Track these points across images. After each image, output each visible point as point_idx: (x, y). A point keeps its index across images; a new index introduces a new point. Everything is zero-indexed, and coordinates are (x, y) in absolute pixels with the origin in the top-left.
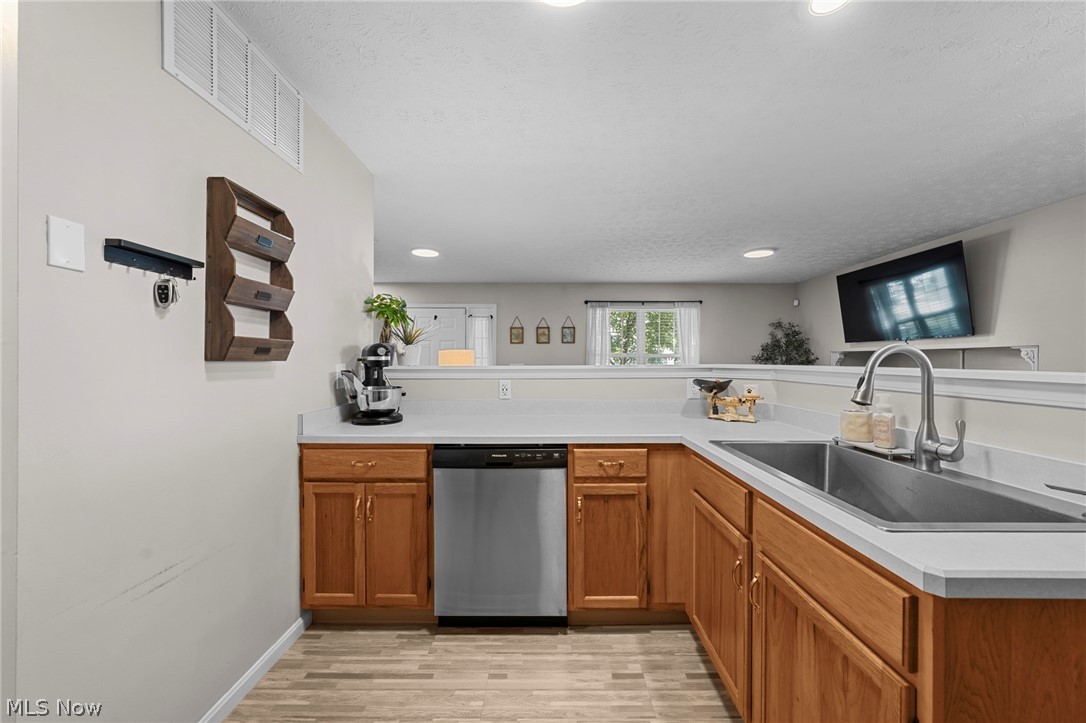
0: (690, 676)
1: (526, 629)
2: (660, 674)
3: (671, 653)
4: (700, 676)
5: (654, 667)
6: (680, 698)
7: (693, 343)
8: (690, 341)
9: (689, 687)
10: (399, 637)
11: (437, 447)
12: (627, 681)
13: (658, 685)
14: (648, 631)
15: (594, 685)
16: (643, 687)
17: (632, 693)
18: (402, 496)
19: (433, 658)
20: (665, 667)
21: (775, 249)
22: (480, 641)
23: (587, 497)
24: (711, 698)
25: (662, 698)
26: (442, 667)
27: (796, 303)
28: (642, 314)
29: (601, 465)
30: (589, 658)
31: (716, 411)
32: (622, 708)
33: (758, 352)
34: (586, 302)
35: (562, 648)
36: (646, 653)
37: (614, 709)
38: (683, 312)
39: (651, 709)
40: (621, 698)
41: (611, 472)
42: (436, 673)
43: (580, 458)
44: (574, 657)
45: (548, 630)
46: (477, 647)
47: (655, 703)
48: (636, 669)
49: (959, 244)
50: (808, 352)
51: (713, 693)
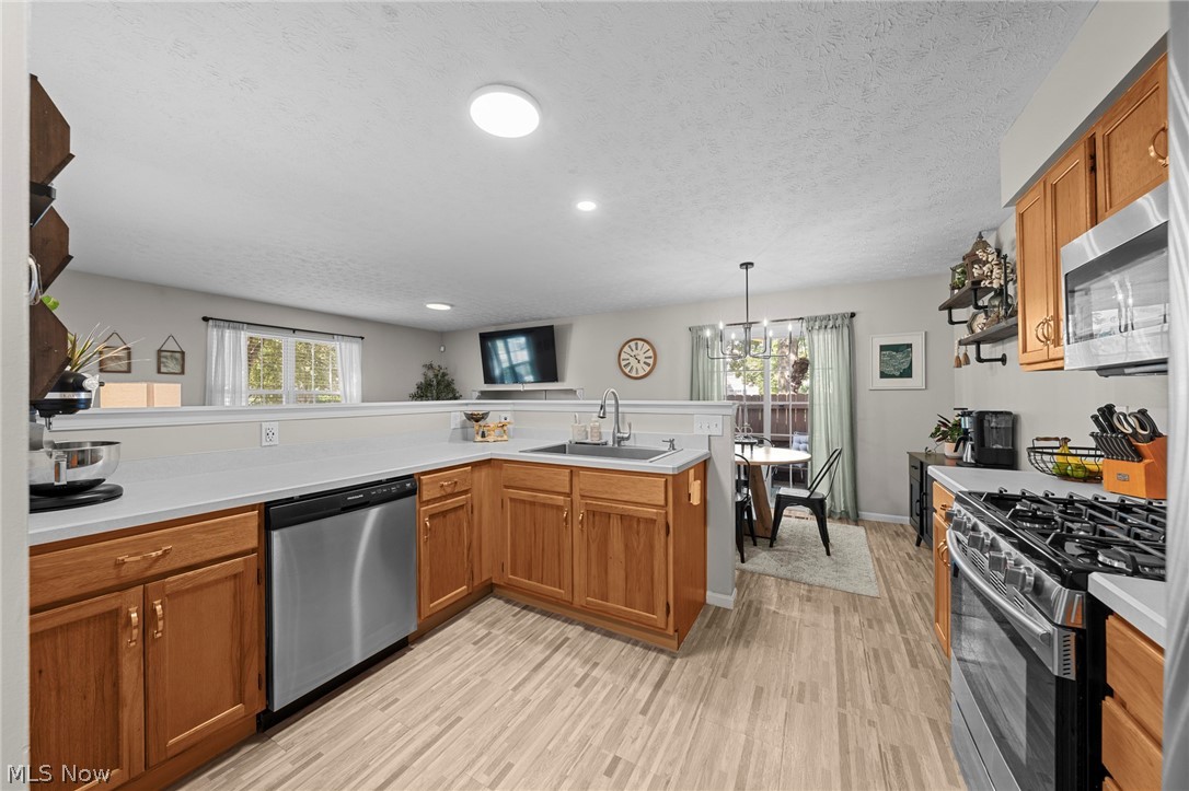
0: (514, 615)
1: (372, 669)
2: (499, 625)
3: (494, 613)
4: (519, 612)
5: (492, 625)
6: (520, 627)
7: (355, 380)
8: (351, 378)
9: (519, 620)
10: (212, 777)
11: (268, 505)
12: (485, 640)
13: (504, 629)
14: (468, 612)
15: (467, 656)
16: (497, 636)
17: (494, 643)
18: (217, 582)
19: (299, 748)
20: (499, 620)
21: (452, 306)
22: (335, 705)
23: (432, 517)
24: (533, 617)
25: (511, 633)
26: (322, 743)
27: (442, 349)
28: (289, 343)
29: (442, 486)
30: (447, 648)
31: (483, 435)
32: (496, 652)
33: (413, 390)
34: (206, 319)
35: (419, 658)
36: (479, 623)
37: (492, 655)
38: (343, 347)
39: (511, 641)
40: (491, 648)
41: (449, 490)
42: (321, 750)
43: (427, 484)
44: (435, 655)
45: (394, 657)
46: (339, 709)
47: (510, 638)
48: (484, 632)
49: (552, 327)
50: (453, 391)
51: (532, 614)
